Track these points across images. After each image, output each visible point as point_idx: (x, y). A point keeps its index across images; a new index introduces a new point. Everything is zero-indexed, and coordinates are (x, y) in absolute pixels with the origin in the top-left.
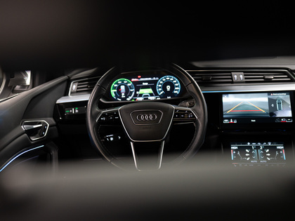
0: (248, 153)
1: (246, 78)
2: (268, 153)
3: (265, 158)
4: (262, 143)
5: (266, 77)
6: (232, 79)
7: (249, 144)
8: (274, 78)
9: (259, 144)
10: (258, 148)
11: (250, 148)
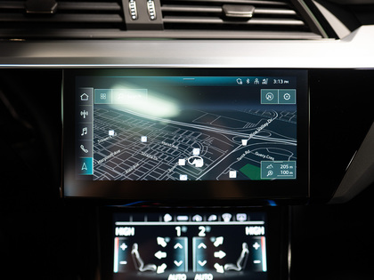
0: (162, 249)
1: (165, 14)
2: (220, 248)
3: (209, 267)
4: (205, 216)
5: (231, 12)
6: (121, 13)
7: (168, 217)
8: (256, 16)
9: (198, 218)
10: (192, 232)
11: (169, 232)
